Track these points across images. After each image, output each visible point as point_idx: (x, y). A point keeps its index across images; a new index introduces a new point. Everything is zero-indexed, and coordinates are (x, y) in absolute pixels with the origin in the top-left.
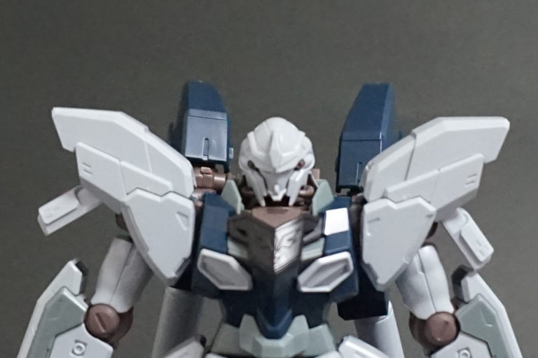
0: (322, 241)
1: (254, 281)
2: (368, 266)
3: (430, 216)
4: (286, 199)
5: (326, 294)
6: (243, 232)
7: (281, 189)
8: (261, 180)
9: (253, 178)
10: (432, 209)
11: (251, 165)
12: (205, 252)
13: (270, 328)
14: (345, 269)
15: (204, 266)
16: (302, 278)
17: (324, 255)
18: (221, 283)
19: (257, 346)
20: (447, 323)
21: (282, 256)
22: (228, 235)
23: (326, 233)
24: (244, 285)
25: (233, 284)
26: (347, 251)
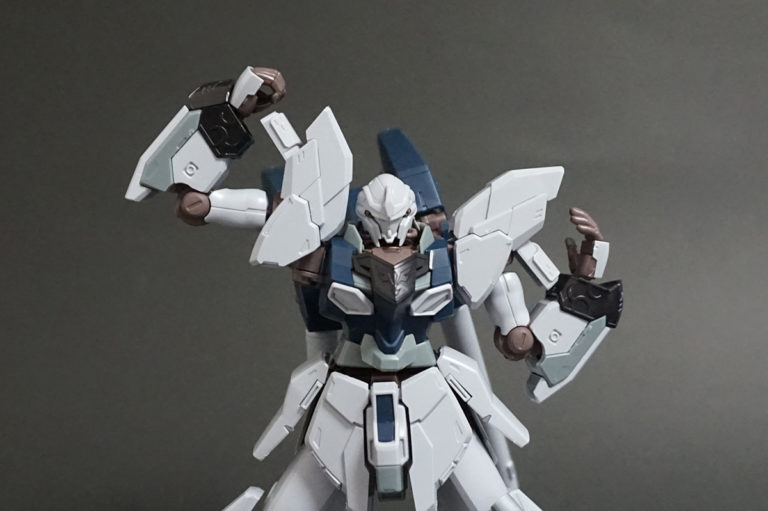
0: (429, 274)
1: (375, 310)
2: (462, 288)
3: (509, 244)
4: (397, 241)
5: (431, 317)
6: (368, 269)
7: (393, 233)
8: (377, 226)
9: (369, 224)
10: (510, 239)
11: (368, 214)
12: (335, 285)
13: (388, 345)
14: (447, 297)
15: (333, 295)
16: (414, 305)
17: (431, 287)
18: (347, 309)
19: (376, 359)
20: (525, 334)
21: (401, 289)
22: (353, 270)
23: (431, 267)
24: (367, 310)
25: (356, 310)
26: (449, 282)
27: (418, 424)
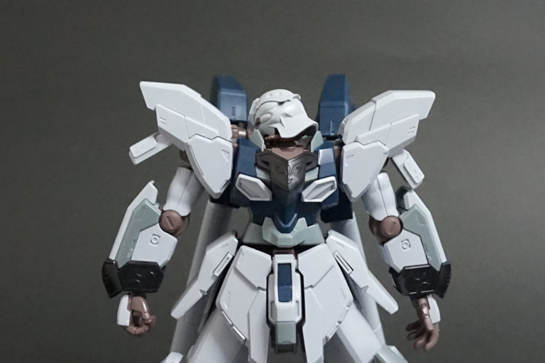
0: (317, 168)
1: (274, 196)
2: (346, 186)
3: (386, 153)
5: (319, 203)
6: (267, 163)
10: (387, 149)
12: (241, 176)
13: (284, 226)
14: (332, 188)
15: (240, 184)
16: (305, 193)
17: (318, 179)
18: (251, 196)
19: (275, 238)
20: (395, 223)
21: (293, 178)
22: (256, 164)
23: (319, 163)
24: (267, 197)
25: (259, 197)
26: (334, 175)
27: (310, 289)
